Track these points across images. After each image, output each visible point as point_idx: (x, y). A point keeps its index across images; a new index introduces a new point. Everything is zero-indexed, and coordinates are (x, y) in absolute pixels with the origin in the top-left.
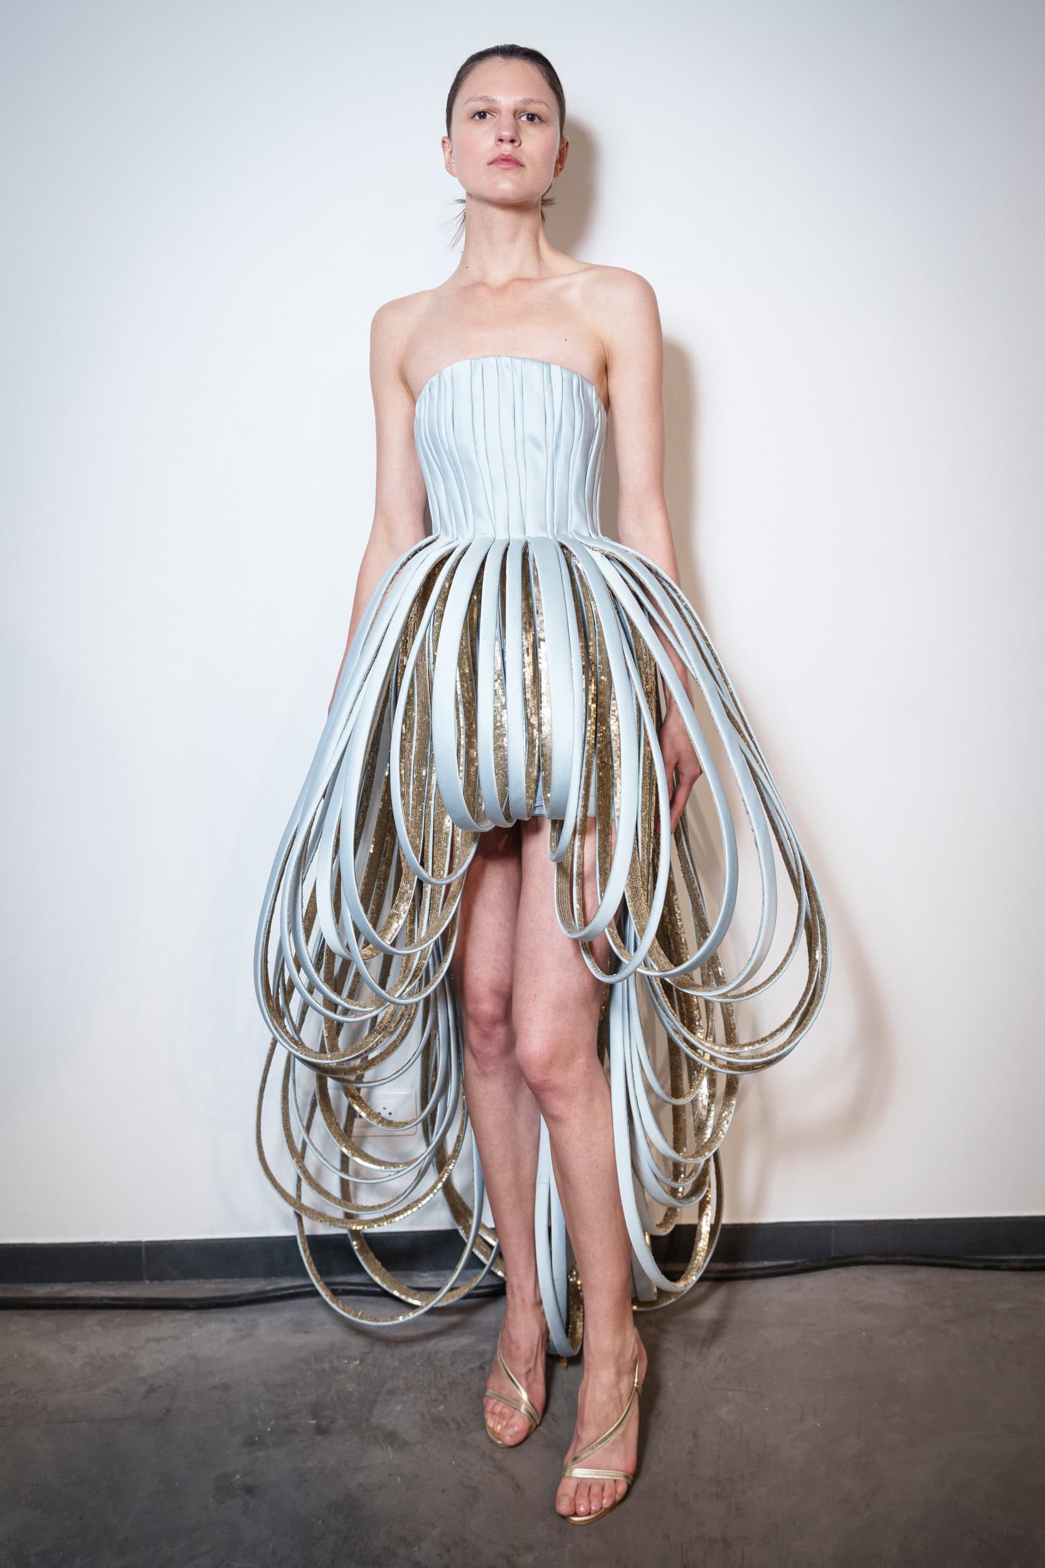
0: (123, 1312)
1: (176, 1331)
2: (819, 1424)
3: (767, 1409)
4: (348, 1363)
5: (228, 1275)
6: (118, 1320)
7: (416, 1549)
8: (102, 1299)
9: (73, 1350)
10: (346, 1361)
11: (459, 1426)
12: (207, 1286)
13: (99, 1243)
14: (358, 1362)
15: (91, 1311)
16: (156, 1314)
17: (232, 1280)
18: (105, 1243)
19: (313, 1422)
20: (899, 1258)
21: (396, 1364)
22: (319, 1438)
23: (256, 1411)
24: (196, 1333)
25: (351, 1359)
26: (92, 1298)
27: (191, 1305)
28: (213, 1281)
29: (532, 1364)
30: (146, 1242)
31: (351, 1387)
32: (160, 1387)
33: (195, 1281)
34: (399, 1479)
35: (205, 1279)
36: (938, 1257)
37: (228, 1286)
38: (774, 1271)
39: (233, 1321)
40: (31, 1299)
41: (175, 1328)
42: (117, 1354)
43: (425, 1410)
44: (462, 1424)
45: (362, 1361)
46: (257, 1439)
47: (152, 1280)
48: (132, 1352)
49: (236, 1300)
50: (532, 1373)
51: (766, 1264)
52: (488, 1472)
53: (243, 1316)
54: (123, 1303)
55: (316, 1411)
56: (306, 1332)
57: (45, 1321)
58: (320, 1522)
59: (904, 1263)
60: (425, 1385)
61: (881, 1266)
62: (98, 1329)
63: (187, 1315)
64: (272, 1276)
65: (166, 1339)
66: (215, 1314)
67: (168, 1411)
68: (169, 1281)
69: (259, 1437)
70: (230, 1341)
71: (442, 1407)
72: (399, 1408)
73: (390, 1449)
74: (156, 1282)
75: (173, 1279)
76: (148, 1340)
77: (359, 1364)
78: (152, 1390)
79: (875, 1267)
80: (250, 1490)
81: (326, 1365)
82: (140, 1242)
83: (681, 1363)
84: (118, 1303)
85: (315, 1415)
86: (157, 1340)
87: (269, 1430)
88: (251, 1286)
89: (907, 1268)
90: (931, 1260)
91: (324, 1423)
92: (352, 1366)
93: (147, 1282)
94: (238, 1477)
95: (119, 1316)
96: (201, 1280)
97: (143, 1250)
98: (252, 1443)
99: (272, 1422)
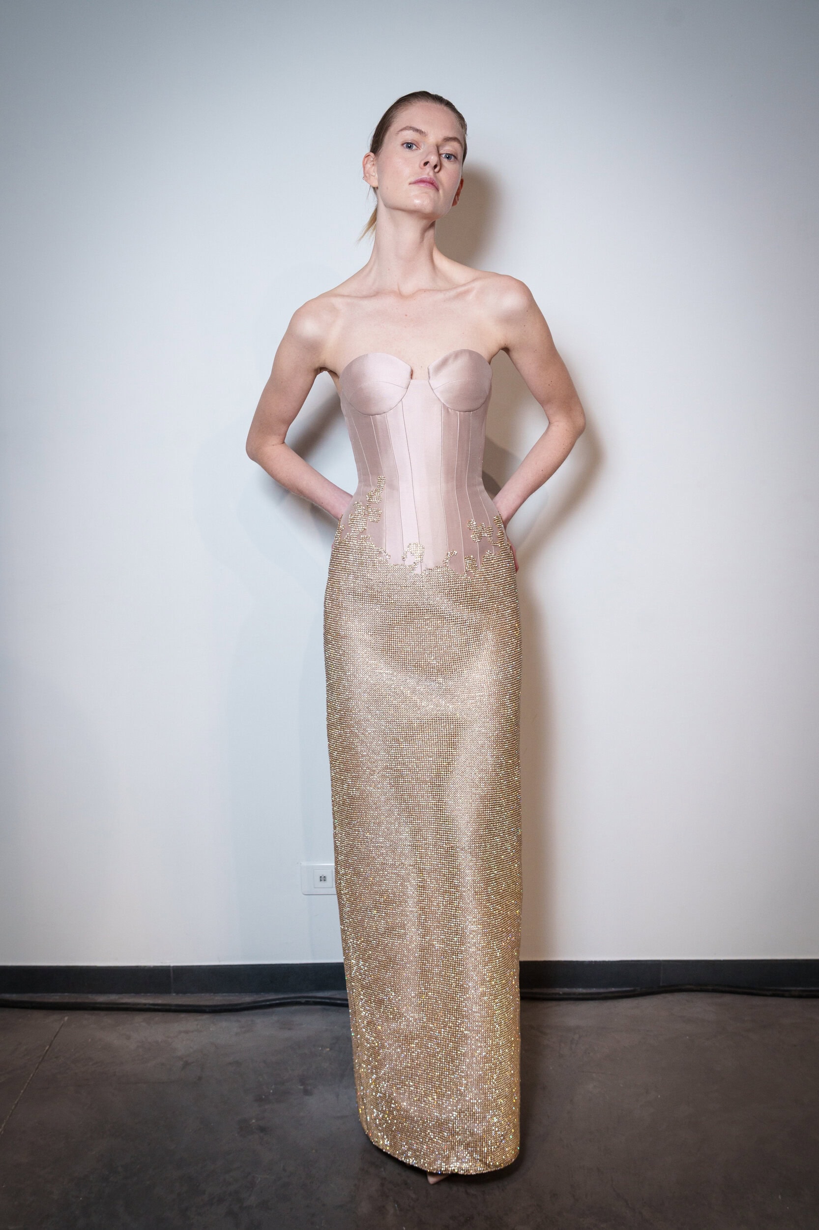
0: (160, 1013)
1: (199, 1027)
2: (659, 1096)
3: (622, 1086)
4: (322, 1049)
5: (230, 991)
6: (157, 1019)
7: (382, 1169)
8: (145, 1004)
9: (129, 1038)
10: (320, 1049)
12: (216, 998)
13: (141, 966)
14: (328, 1049)
15: (138, 1012)
16: (183, 1015)
17: (233, 994)
18: (145, 967)
19: (302, 1087)
20: (710, 988)
22: (307, 1097)
23: (261, 1079)
24: (212, 1029)
25: (323, 1047)
26: (139, 1004)
27: (207, 1009)
28: (220, 994)
30: (174, 967)
32: (193, 1063)
33: (207, 995)
35: (215, 993)
37: (231, 998)
39: (238, 1021)
40: (96, 1003)
41: (197, 1025)
42: (160, 1040)
45: (331, 1049)
46: (263, 1097)
47: (177, 993)
48: (170, 1039)
49: (239, 1007)
53: (244, 1018)
54: (160, 1007)
55: (302, 1080)
56: (289, 1029)
57: (108, 1019)
58: (314, 1151)
59: (714, 991)
61: (697, 993)
62: (144, 1024)
63: (205, 1017)
64: (261, 992)
65: (192, 1032)
66: (225, 1016)
67: (200, 1078)
68: (189, 994)
69: (265, 1096)
70: (237, 1034)
74: (181, 995)
75: (192, 993)
76: (180, 1032)
77: (330, 1051)
78: (186, 1064)
79: (693, 994)
80: (263, 1129)
81: (306, 1051)
82: (169, 967)
84: (156, 1007)
85: (303, 1084)
86: (187, 1032)
87: (271, 1091)
88: (247, 999)
89: (715, 994)
91: (309, 1087)
92: (324, 1052)
93: (174, 994)
94: (254, 1121)
95: (158, 1016)
96: (212, 994)
97: (172, 971)
98: (260, 1100)
99: (273, 1087)
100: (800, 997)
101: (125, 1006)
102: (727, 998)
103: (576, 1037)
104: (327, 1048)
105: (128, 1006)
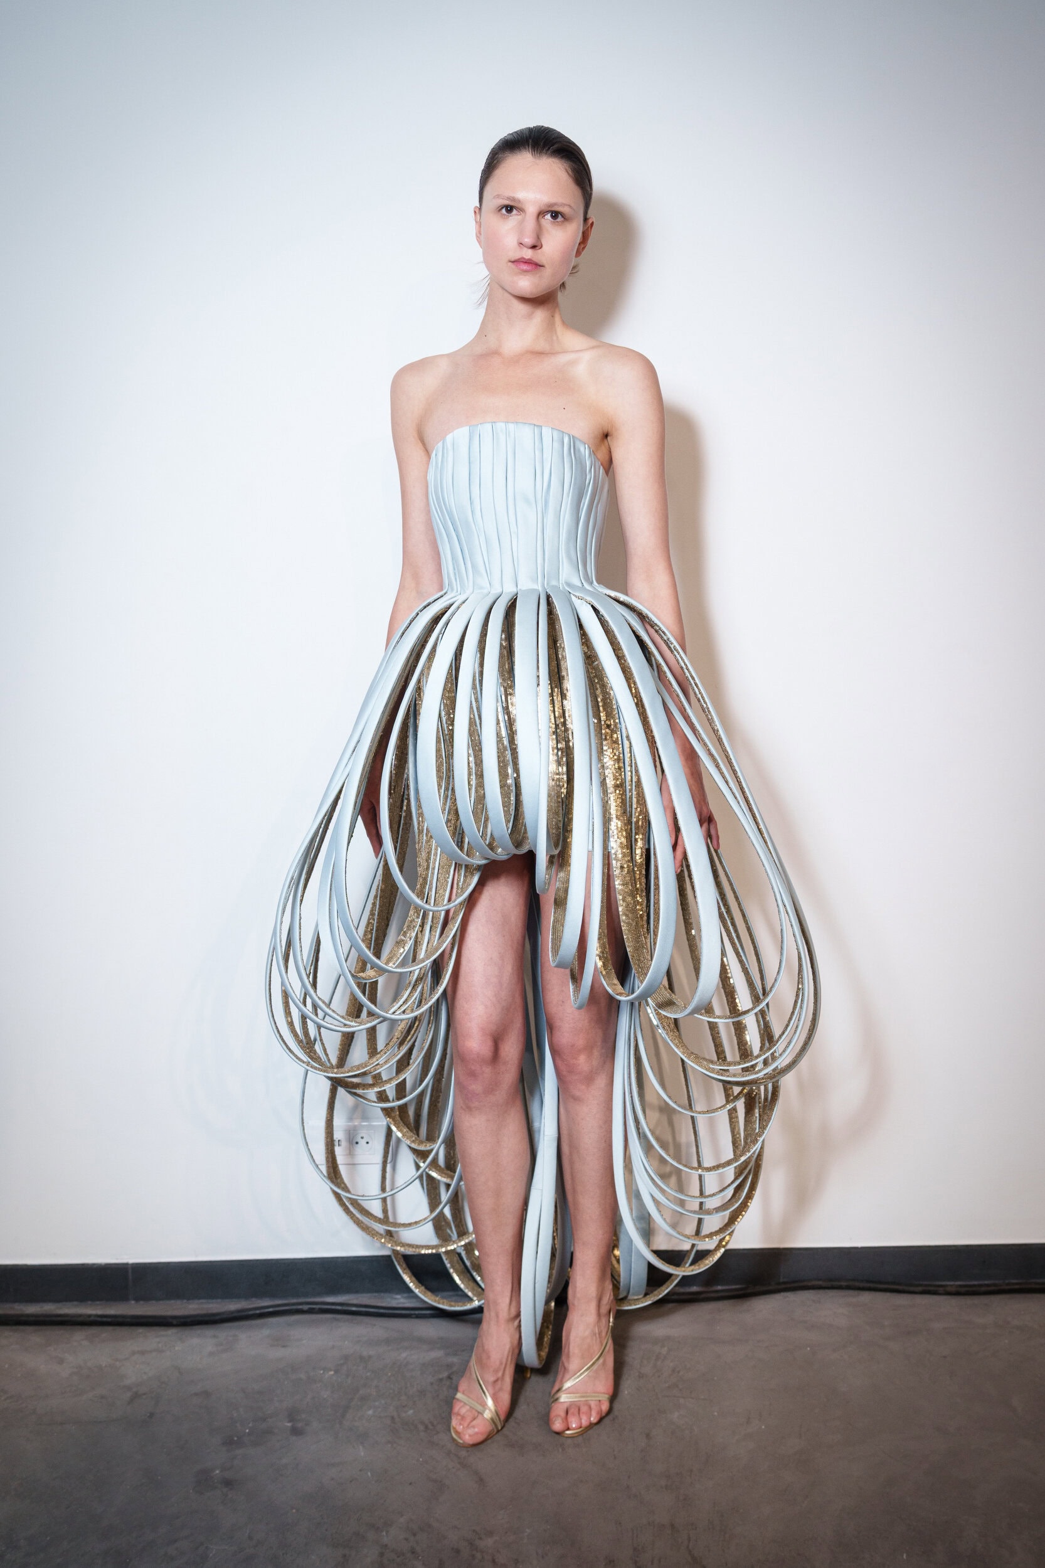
0: (110, 1328)
1: (160, 1345)
2: (763, 1427)
3: (716, 1413)
4: (323, 1373)
5: (211, 1296)
6: (104, 1335)
7: (384, 1533)
8: (90, 1316)
9: (61, 1361)
10: (322, 1372)
11: (426, 1427)
12: (191, 1306)
13: (88, 1264)
14: (332, 1373)
15: (79, 1327)
16: (141, 1330)
17: (214, 1301)
18: (94, 1264)
19: (289, 1424)
20: (844, 1284)
21: (368, 1374)
22: (294, 1438)
23: (235, 1415)
24: (178, 1347)
25: (326, 1369)
26: (80, 1316)
27: (175, 1322)
28: (196, 1301)
29: (500, 1374)
30: (133, 1264)
31: (325, 1394)
32: (144, 1394)
33: (179, 1302)
34: (369, 1474)
35: (188, 1299)
36: (880, 1282)
37: (211, 1306)
38: (727, 1294)
39: (215, 1336)
40: (22, 1315)
41: (159, 1342)
42: (104, 1365)
43: (395, 1414)
44: (430, 1427)
45: (336, 1372)
46: (236, 1439)
47: (137, 1299)
48: (118, 1363)
49: (218, 1318)
50: (499, 1382)
51: (720, 1288)
52: (453, 1468)
53: (224, 1333)
54: (109, 1320)
55: (292, 1415)
56: (284, 1346)
57: (35, 1337)
58: (294, 1511)
59: (848, 1288)
60: (396, 1392)
61: (827, 1291)
62: (85, 1343)
63: (171, 1331)
64: (252, 1297)
65: (151, 1352)
66: (198, 1330)
67: (152, 1415)
68: (154, 1302)
69: (237, 1437)
70: (211, 1354)
71: (411, 1412)
72: (370, 1412)
73: (361, 1447)
74: (142, 1302)
75: (158, 1299)
76: (134, 1353)
77: (334, 1375)
78: (136, 1396)
79: (821, 1291)
80: (228, 1483)
81: (303, 1376)
82: (127, 1264)
83: (637, 1374)
84: (105, 1319)
85: (291, 1419)
86: (142, 1353)
87: (247, 1431)
88: (232, 1306)
89: (851, 1292)
90: (872, 1285)
91: (299, 1425)
92: (327, 1376)
93: (133, 1302)
94: (217, 1472)
95: (106, 1332)
96: (185, 1301)
97: (130, 1271)
98: (231, 1443)
99: (250, 1425)
100: (957, 1294)
101: (59, 1319)
102: (866, 1297)
103: (664, 1351)
104: (331, 1370)
105: (66, 1319)
